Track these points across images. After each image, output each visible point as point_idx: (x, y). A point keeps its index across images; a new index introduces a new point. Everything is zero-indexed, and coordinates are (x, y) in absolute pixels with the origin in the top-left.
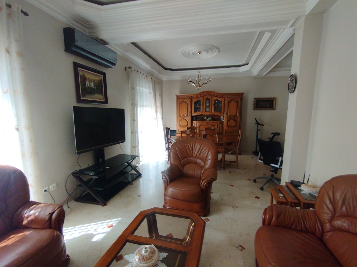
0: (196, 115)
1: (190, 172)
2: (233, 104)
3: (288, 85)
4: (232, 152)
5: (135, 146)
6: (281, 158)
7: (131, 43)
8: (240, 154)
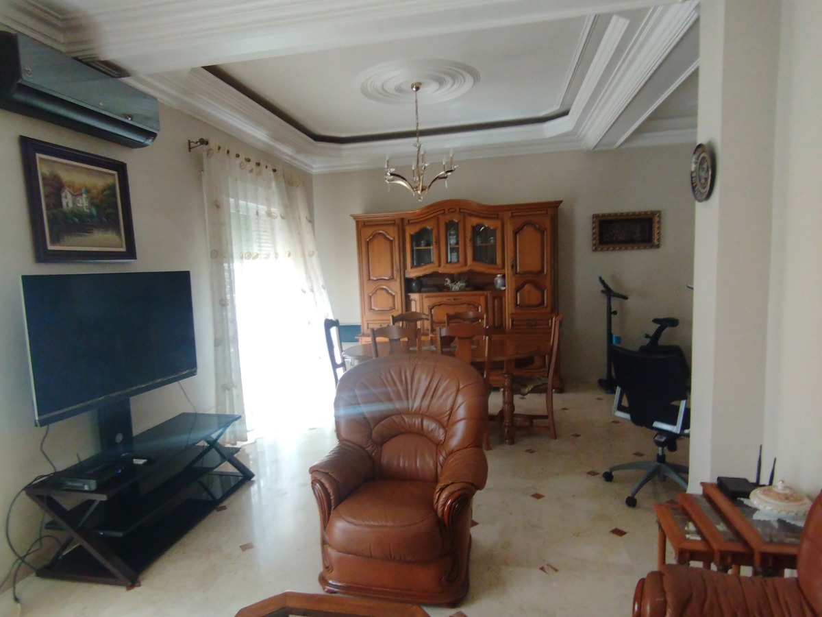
0: (420, 274)
1: (401, 464)
2: (529, 234)
3: (692, 178)
4: (535, 387)
5: (228, 384)
6: (683, 404)
7: (205, 68)
8: (561, 390)
